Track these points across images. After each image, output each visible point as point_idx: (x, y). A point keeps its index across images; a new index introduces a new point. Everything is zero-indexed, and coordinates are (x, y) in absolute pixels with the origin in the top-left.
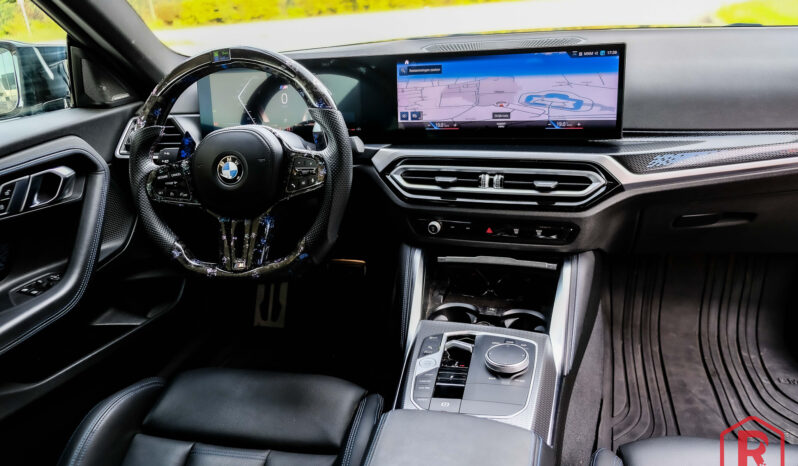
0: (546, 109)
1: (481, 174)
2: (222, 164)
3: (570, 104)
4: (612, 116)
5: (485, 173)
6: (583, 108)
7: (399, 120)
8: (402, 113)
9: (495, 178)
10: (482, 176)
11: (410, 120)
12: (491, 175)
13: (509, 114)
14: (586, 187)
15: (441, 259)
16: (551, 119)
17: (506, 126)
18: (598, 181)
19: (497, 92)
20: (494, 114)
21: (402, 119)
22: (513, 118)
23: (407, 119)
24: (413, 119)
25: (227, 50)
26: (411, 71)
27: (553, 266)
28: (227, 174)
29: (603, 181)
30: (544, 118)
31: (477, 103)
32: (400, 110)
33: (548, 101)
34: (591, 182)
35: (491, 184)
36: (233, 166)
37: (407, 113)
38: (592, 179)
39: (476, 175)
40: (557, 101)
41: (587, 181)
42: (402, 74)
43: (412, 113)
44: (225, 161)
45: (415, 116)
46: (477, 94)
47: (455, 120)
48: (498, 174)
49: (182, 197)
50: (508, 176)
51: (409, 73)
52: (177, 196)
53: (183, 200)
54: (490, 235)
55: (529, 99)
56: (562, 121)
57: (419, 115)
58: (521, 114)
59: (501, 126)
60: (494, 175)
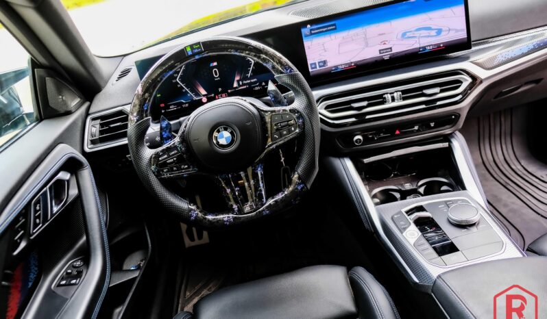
0: (417, 40)
1: (384, 94)
2: (215, 134)
3: (433, 33)
4: (463, 35)
5: (387, 93)
6: (443, 33)
7: (310, 70)
8: (311, 64)
9: (395, 95)
10: (386, 96)
11: (318, 68)
12: (391, 94)
13: (391, 48)
14: (459, 86)
15: (366, 161)
16: (422, 46)
17: (390, 57)
18: (467, 80)
19: (380, 35)
20: (380, 50)
21: (312, 68)
22: (394, 51)
23: (316, 67)
24: (320, 67)
25: (199, 43)
26: (313, 32)
27: (446, 145)
28: (223, 141)
29: (470, 80)
30: (417, 46)
31: (367, 45)
32: (309, 62)
33: (417, 34)
34: (462, 83)
35: (393, 99)
36: (227, 134)
37: (315, 64)
38: (461, 80)
39: (381, 96)
40: (424, 33)
41: (459, 82)
42: (306, 36)
43: (319, 63)
44: (219, 131)
45: (322, 64)
46: (366, 39)
47: (352, 61)
48: (397, 92)
49: (184, 169)
50: (404, 92)
51: (311, 34)
52: (179, 169)
53: (186, 170)
54: (398, 135)
55: (404, 34)
56: (429, 46)
57: (325, 62)
58: (400, 47)
59: (386, 58)
60: (393, 93)
